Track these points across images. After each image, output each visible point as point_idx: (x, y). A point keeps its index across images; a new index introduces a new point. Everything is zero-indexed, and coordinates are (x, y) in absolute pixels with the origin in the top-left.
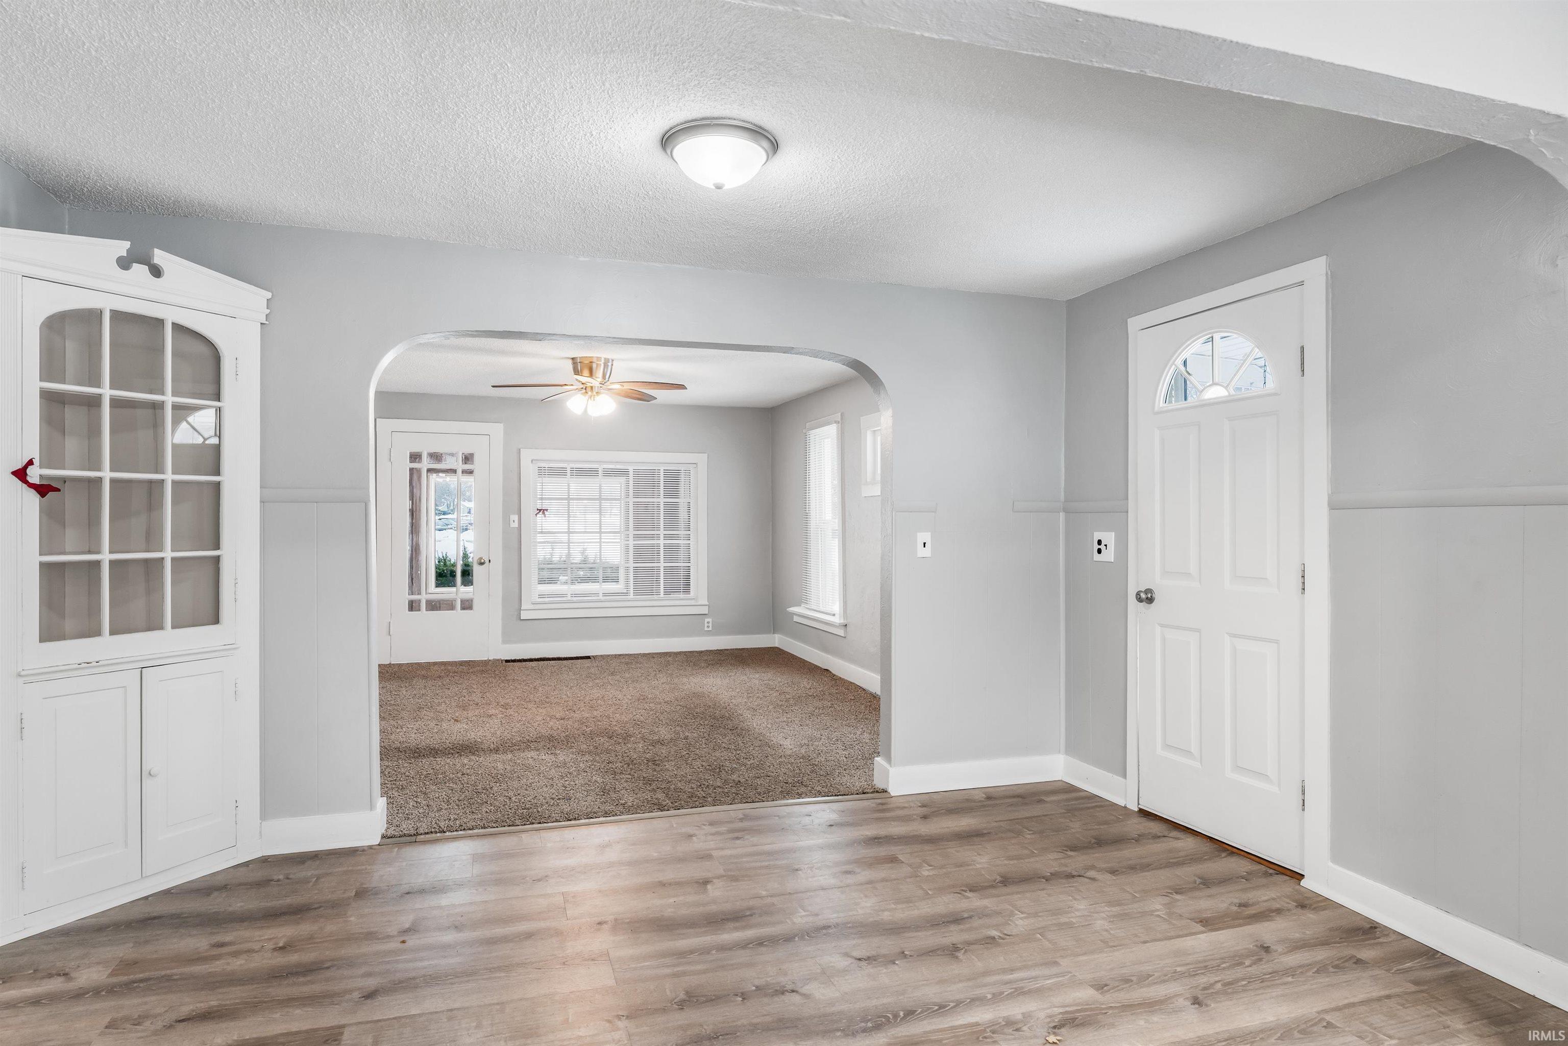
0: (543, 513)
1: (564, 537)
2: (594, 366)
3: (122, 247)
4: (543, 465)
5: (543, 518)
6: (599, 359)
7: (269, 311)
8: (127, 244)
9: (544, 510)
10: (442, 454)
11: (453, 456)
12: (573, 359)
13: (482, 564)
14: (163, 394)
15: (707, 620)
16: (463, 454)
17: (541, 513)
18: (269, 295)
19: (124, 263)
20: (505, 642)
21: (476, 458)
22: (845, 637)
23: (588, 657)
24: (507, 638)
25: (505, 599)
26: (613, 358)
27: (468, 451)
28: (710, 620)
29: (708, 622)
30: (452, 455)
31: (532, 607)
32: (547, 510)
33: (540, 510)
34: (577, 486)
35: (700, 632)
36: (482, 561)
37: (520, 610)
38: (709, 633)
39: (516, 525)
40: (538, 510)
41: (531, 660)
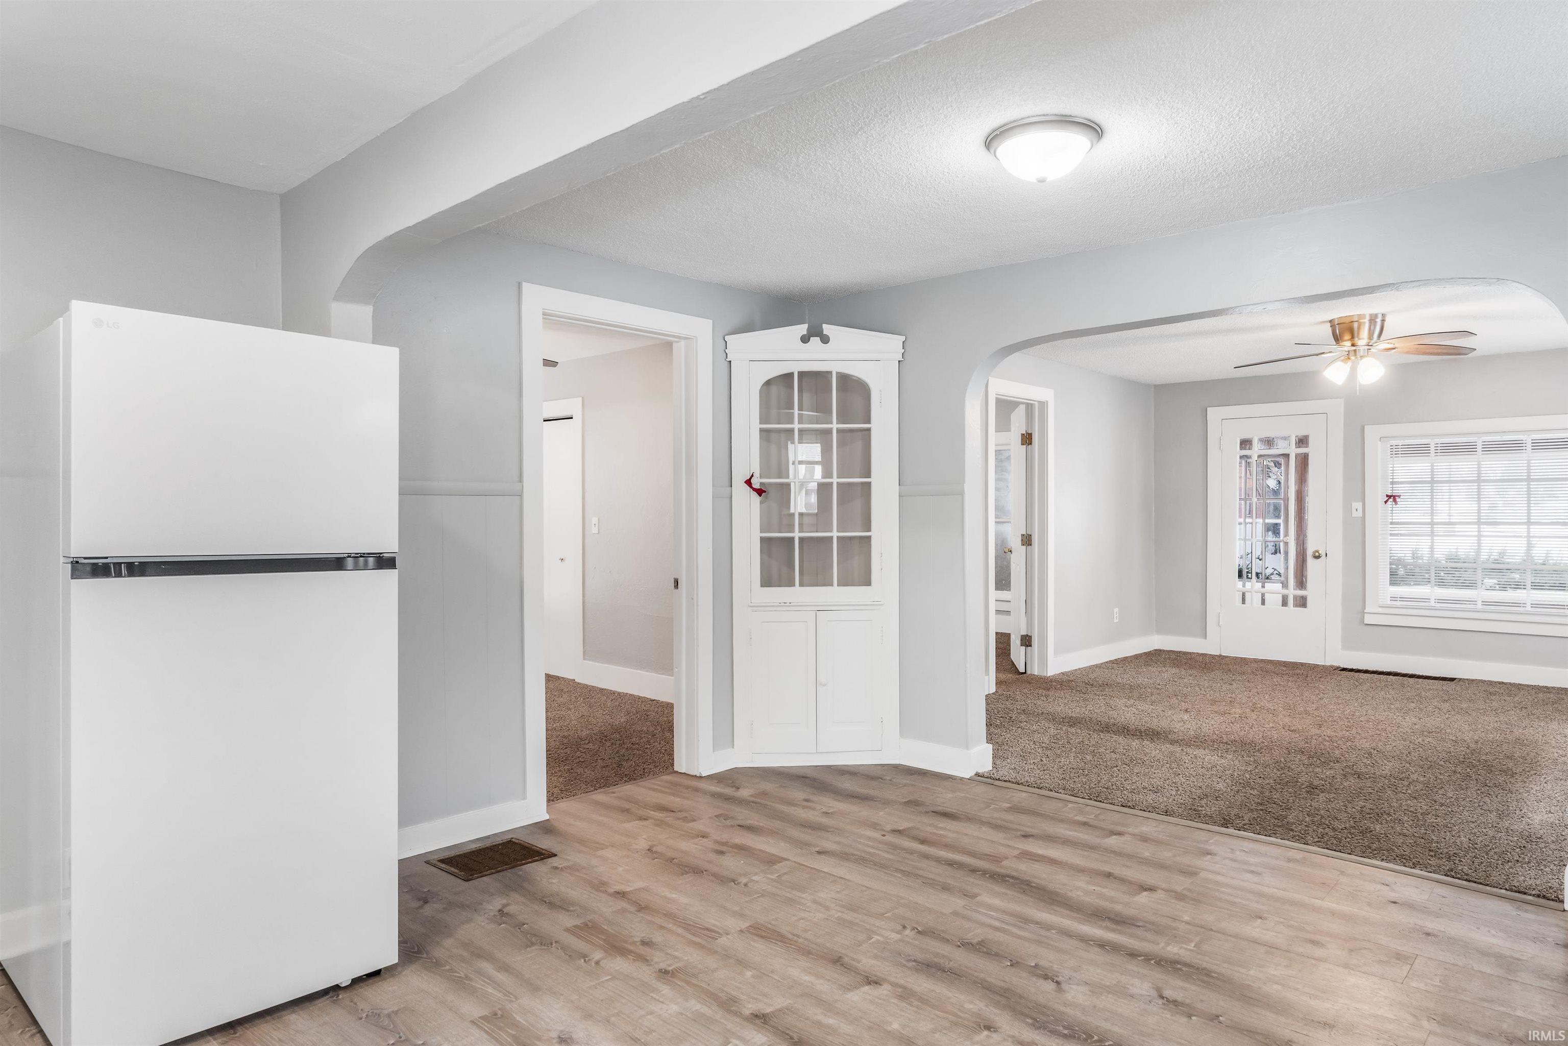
0: (1395, 500)
1: (1427, 529)
2: (1356, 325)
3: (803, 329)
4: (1394, 442)
5: (1394, 506)
6: (1361, 316)
7: (904, 350)
8: (806, 326)
9: (1394, 497)
10: (1273, 438)
11: (1285, 440)
12: (1331, 321)
13: (1318, 557)
14: (832, 423)
16: (1296, 436)
17: (1391, 500)
18: (903, 338)
19: (805, 339)
20: (1345, 647)
21: (1311, 441)
23: (1452, 680)
24: (1348, 643)
25: (1346, 599)
26: (1383, 311)
27: (1302, 433)
30: (1285, 438)
31: (1380, 610)
32: (1399, 496)
33: (1389, 497)
34: (1446, 466)
36: (1317, 554)
37: (1364, 612)
39: (1360, 514)
40: (1387, 496)
41: (1366, 672)
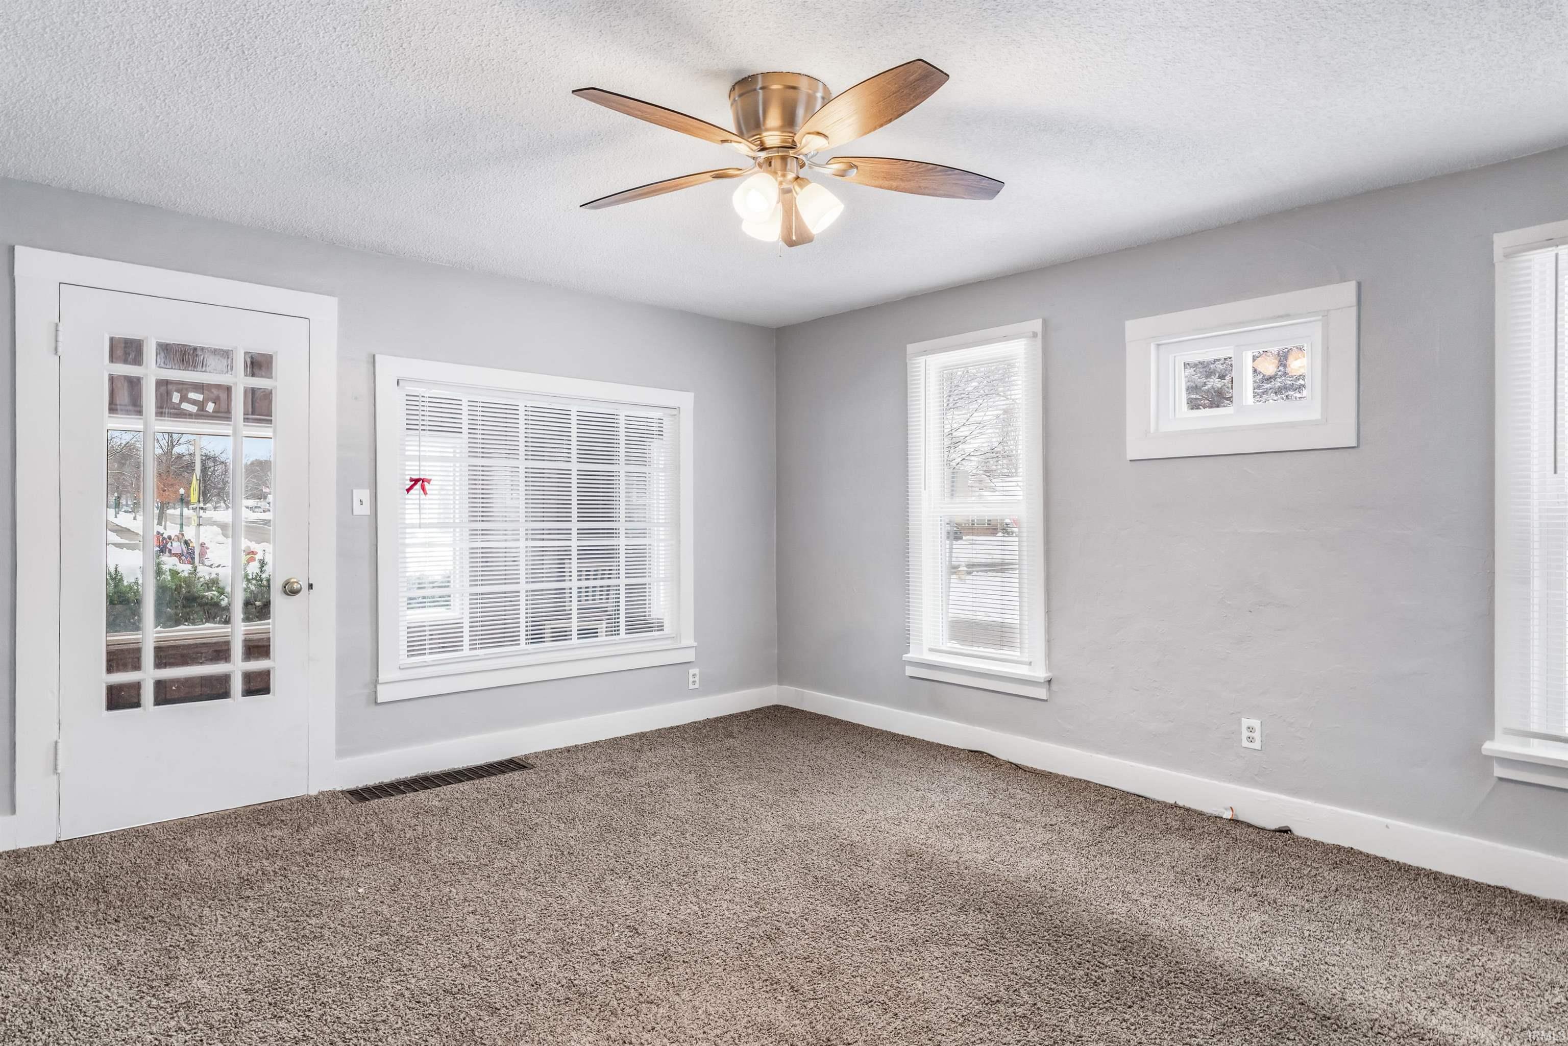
4: (417, 390)
9: (423, 480)
10: (195, 349)
11: (222, 357)
13: (293, 592)
15: (692, 672)
16: (246, 353)
17: (417, 487)
20: (339, 753)
21: (279, 366)
22: (1047, 700)
24: (348, 744)
25: (342, 664)
27: (260, 347)
28: (696, 671)
29: (694, 675)
30: (226, 354)
31: (402, 675)
32: (429, 481)
33: (416, 481)
35: (683, 693)
36: (294, 587)
37: (376, 682)
38: (695, 693)
39: (366, 510)
40: (411, 480)
